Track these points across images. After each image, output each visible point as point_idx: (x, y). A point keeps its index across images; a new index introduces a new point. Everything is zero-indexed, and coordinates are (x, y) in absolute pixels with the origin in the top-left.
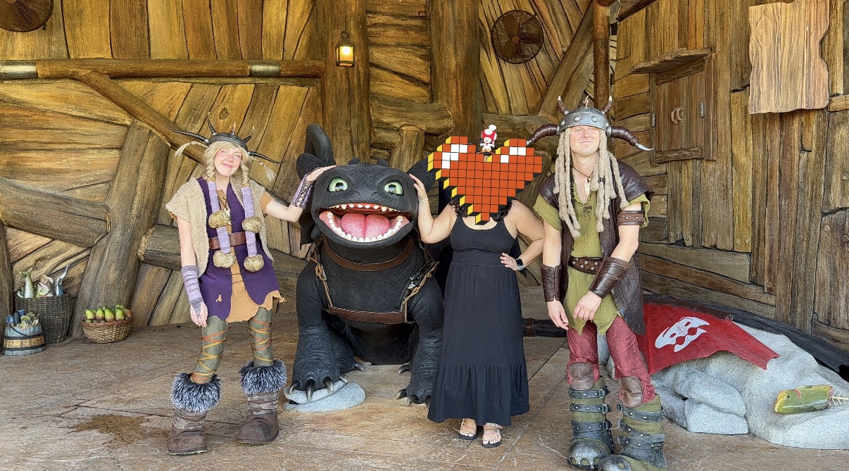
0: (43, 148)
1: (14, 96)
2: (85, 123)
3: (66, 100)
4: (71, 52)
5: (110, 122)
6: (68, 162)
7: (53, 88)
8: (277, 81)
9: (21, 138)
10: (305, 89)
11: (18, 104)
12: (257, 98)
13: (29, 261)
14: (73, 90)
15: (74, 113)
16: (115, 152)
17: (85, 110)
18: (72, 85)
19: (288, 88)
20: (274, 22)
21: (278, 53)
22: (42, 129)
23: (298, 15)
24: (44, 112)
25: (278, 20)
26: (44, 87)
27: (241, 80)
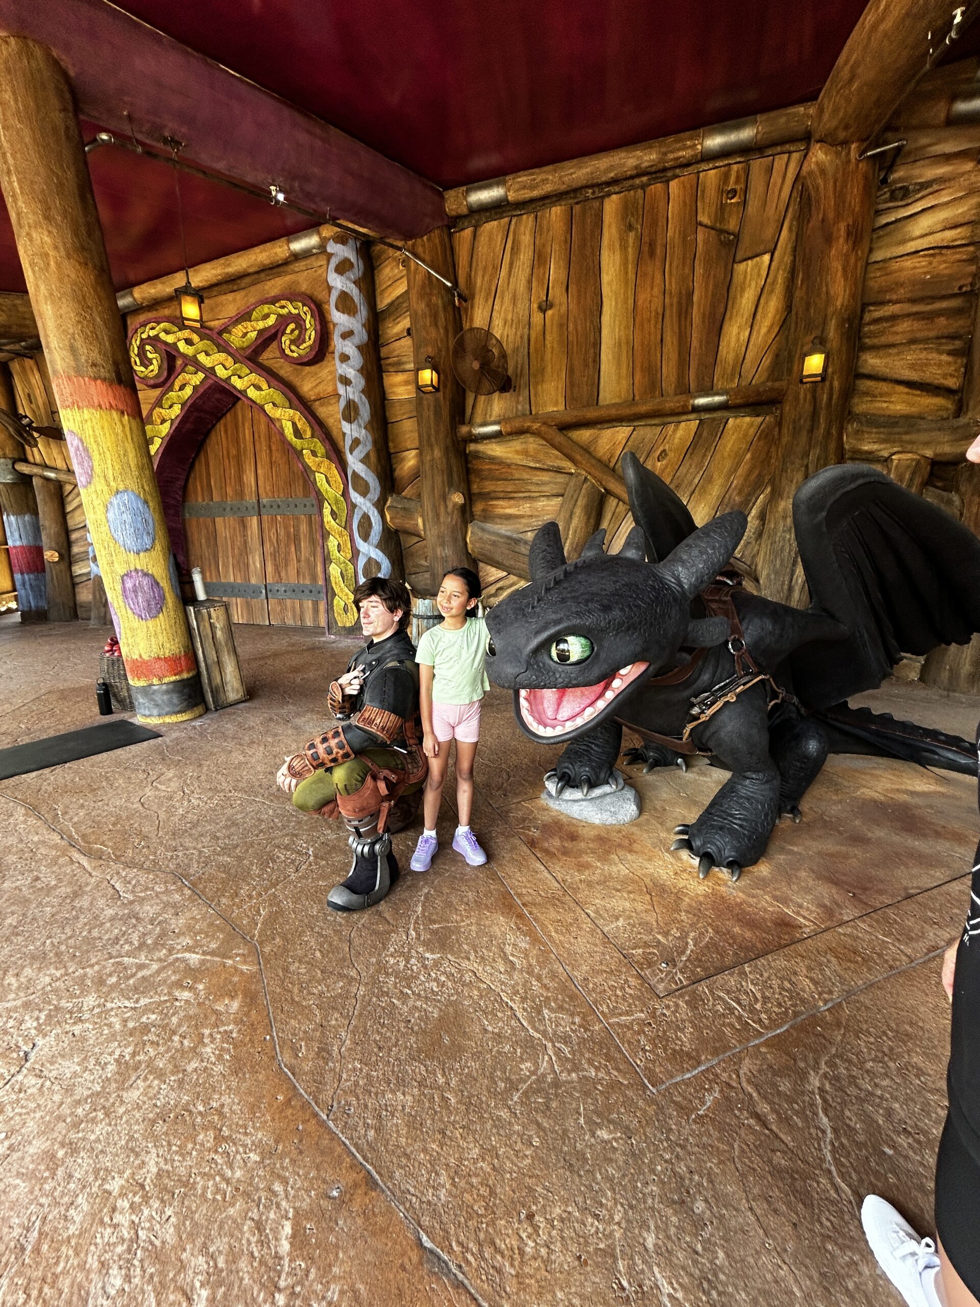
0: (508, 497)
1: (490, 453)
2: (538, 473)
3: (525, 453)
4: (533, 408)
5: (558, 471)
6: (525, 508)
7: (517, 444)
8: (725, 414)
9: (492, 488)
10: (760, 419)
11: (493, 460)
12: (701, 436)
13: (492, 589)
14: (532, 443)
15: (532, 464)
16: (560, 499)
17: (539, 461)
18: (531, 440)
19: (738, 421)
20: (732, 344)
21: (732, 380)
22: (506, 480)
23: (764, 330)
24: (509, 466)
25: (738, 340)
26: (511, 444)
27: (684, 417)
